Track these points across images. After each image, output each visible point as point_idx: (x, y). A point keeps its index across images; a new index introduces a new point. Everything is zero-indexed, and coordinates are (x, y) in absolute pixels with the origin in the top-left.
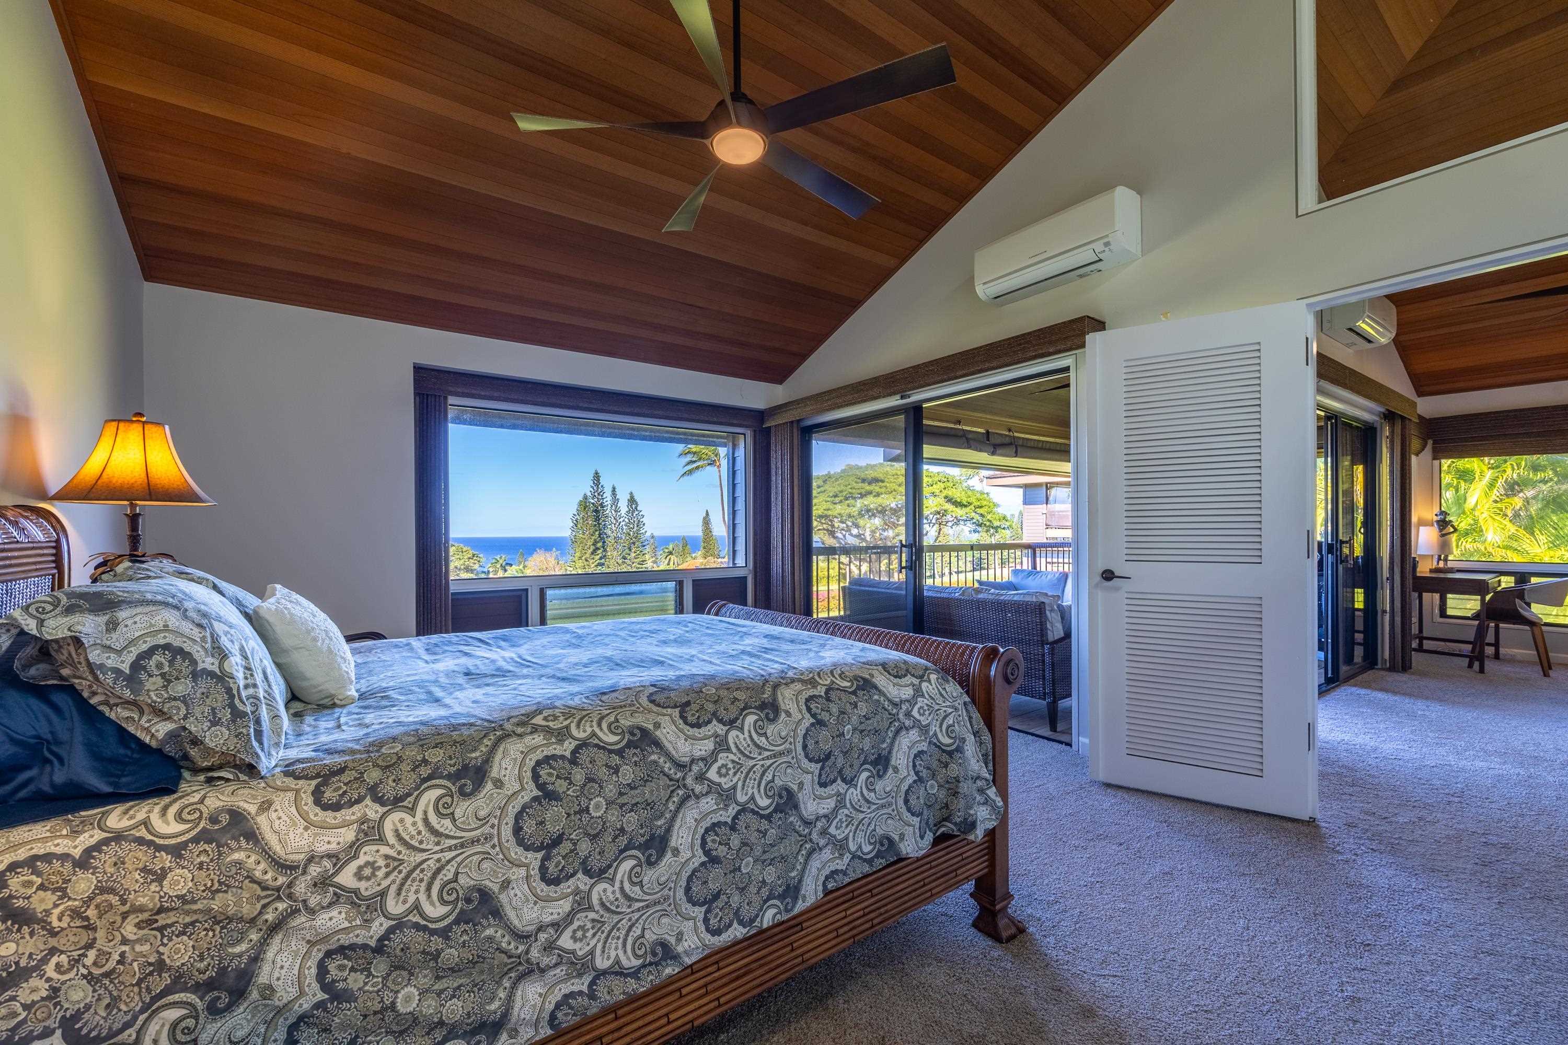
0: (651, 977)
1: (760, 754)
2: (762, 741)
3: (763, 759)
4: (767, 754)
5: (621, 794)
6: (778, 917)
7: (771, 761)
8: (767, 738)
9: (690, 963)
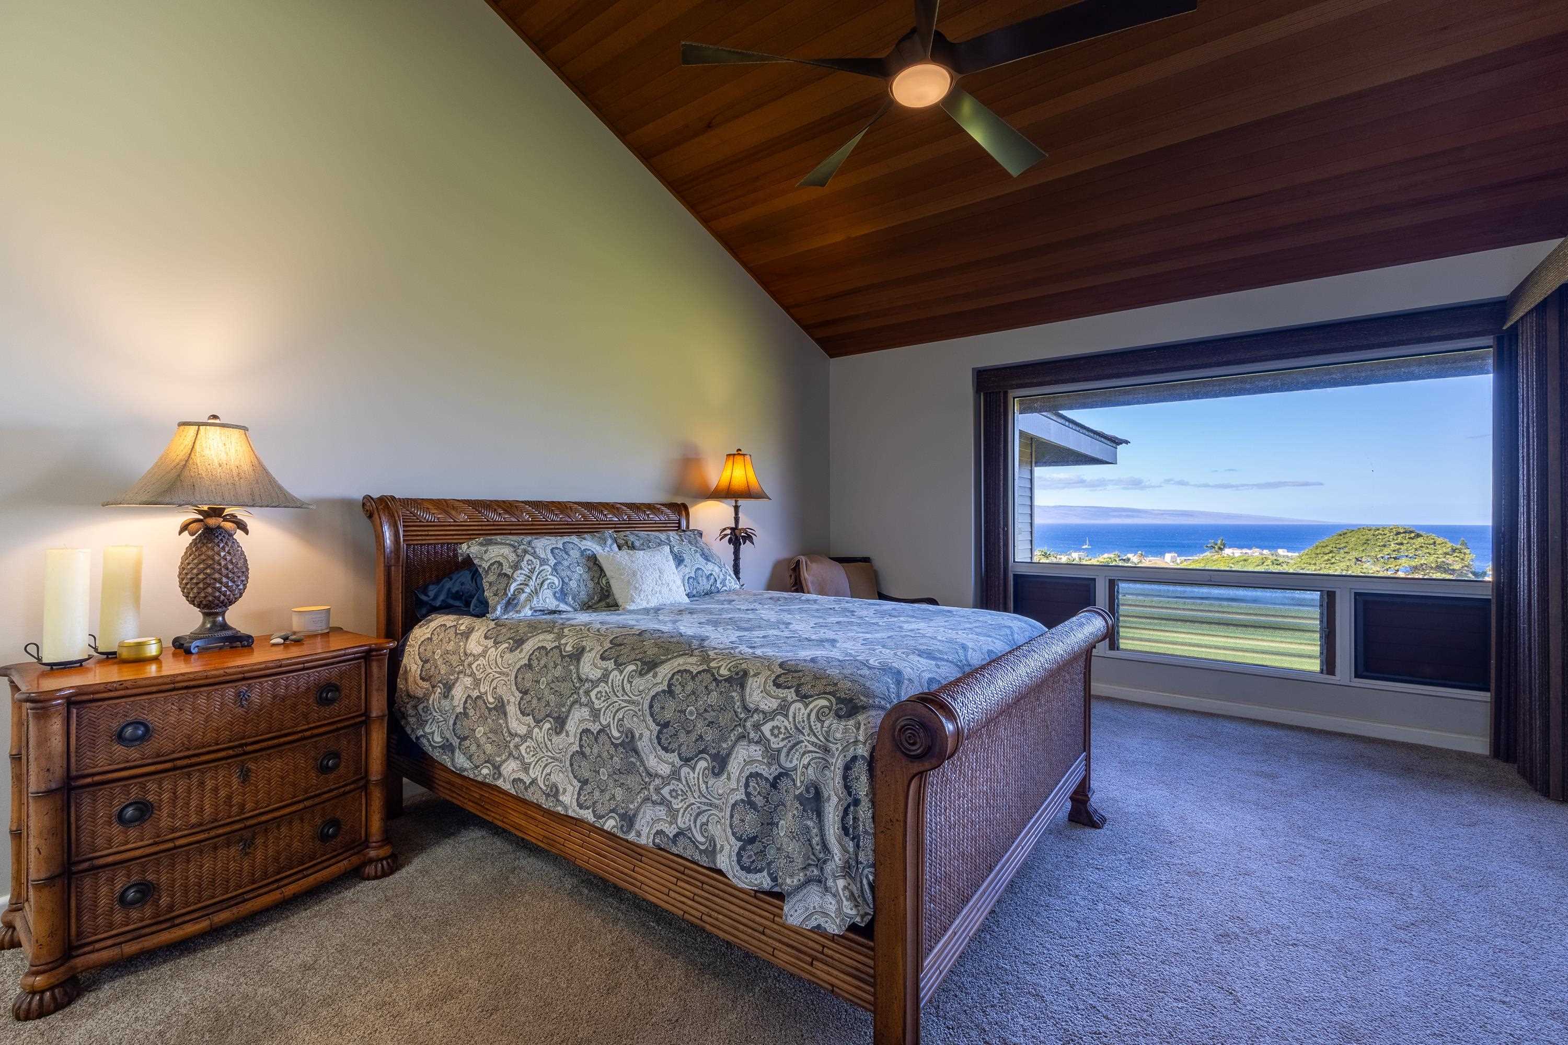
0: (551, 804)
1: (623, 696)
2: (627, 687)
3: (622, 700)
4: (627, 698)
5: (553, 682)
6: (615, 830)
7: (626, 705)
8: (631, 686)
9: (570, 815)
